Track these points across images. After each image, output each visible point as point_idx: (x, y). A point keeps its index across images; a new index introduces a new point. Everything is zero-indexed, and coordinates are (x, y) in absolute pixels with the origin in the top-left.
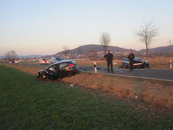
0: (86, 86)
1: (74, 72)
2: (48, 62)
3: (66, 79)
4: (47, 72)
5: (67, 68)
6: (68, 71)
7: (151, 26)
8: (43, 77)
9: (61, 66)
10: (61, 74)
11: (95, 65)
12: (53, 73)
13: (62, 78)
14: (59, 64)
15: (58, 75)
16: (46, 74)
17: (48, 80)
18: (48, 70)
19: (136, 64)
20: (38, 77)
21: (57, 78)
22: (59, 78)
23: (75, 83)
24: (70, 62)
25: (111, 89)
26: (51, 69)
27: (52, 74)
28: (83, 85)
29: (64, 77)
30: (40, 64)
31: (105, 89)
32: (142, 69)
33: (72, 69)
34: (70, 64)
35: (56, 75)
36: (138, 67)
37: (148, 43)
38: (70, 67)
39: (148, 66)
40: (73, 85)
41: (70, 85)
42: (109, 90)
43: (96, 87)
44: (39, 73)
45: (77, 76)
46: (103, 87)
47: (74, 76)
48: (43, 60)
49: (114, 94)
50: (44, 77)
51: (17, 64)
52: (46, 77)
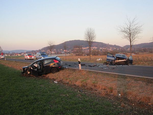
0: (70, 83)
1: (59, 68)
2: (33, 57)
3: (50, 76)
4: (32, 68)
5: (52, 65)
6: (52, 67)
7: (134, 23)
8: (27, 73)
9: (46, 62)
10: (45, 70)
11: (79, 61)
12: (38, 69)
13: (46, 74)
14: (43, 60)
15: (43, 71)
16: (30, 70)
17: (33, 77)
18: (32, 66)
19: (120, 61)
20: (22, 73)
21: (42, 75)
22: (44, 74)
23: (59, 79)
24: (55, 59)
25: (95, 86)
26: (36, 65)
27: (36, 70)
28: (67, 81)
29: (49, 73)
30: (26, 59)
31: (89, 86)
32: (126, 66)
33: (56, 65)
34: (54, 60)
35: (40, 71)
36: (122, 63)
37: (132, 40)
38: (54, 63)
39: (132, 63)
40: (57, 82)
41: (55, 82)
42: (93, 87)
43: (80, 84)
44: (24, 69)
45: (61, 72)
46: (87, 84)
47: (58, 72)
48: (28, 55)
49: (98, 91)
50: (29, 73)
51: (3, 59)
52: (30, 73)
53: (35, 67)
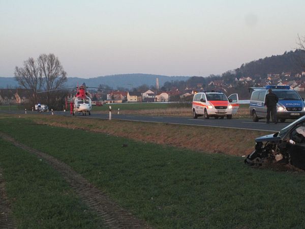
4: (292, 142)
8: (274, 158)
48: (209, 99)
50: (279, 157)
52: (284, 158)
53: (300, 140)
